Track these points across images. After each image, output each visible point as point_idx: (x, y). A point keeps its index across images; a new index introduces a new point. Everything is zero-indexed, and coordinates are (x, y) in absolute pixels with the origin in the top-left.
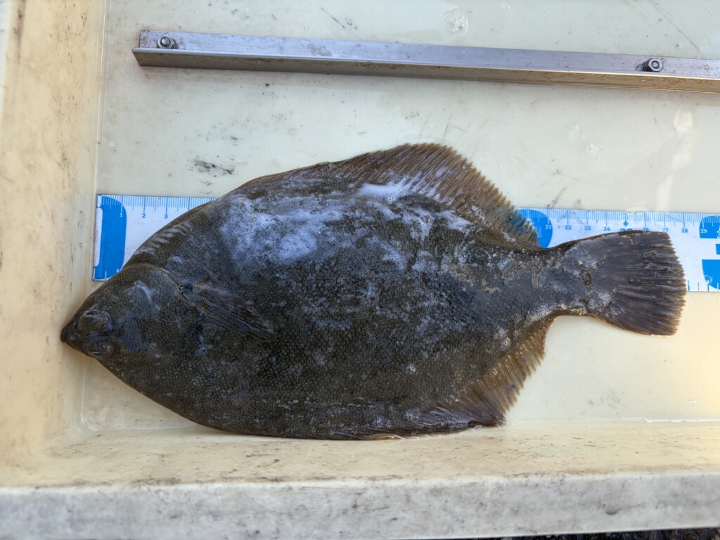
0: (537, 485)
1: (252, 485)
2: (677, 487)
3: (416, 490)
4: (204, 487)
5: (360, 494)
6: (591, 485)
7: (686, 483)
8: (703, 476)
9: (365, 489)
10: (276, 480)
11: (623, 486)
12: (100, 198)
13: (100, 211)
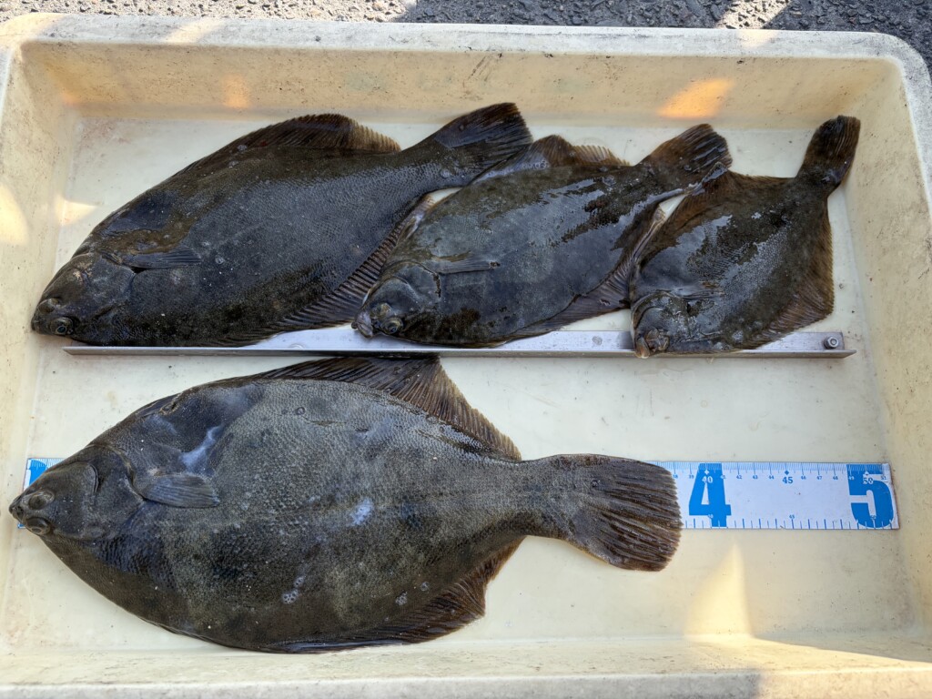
0: (297, 688)
1: (89, 686)
2: (406, 691)
3: (206, 691)
4: (54, 687)
5: (164, 694)
6: (338, 687)
7: (413, 687)
8: (427, 682)
9: (169, 690)
10: (109, 683)
11: (363, 688)
12: (30, 461)
13: (29, 472)
